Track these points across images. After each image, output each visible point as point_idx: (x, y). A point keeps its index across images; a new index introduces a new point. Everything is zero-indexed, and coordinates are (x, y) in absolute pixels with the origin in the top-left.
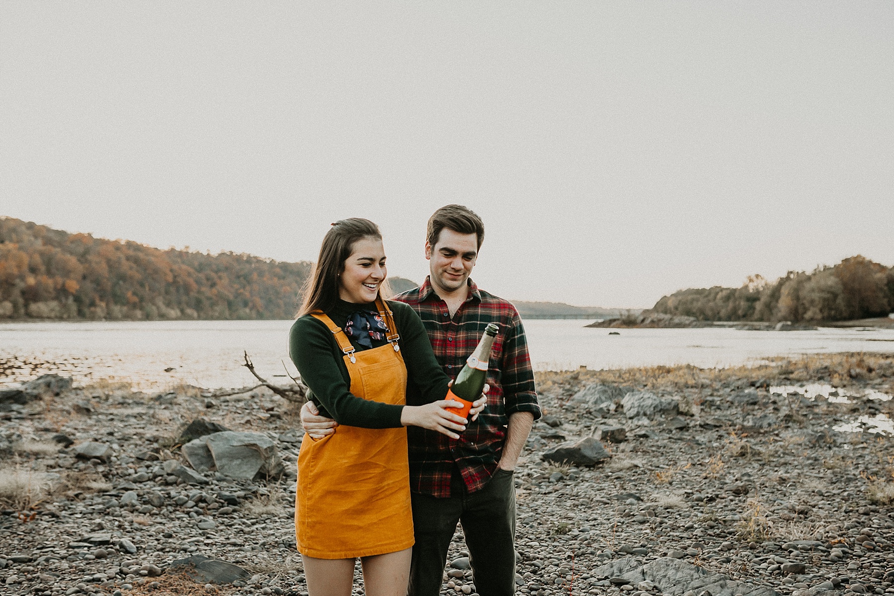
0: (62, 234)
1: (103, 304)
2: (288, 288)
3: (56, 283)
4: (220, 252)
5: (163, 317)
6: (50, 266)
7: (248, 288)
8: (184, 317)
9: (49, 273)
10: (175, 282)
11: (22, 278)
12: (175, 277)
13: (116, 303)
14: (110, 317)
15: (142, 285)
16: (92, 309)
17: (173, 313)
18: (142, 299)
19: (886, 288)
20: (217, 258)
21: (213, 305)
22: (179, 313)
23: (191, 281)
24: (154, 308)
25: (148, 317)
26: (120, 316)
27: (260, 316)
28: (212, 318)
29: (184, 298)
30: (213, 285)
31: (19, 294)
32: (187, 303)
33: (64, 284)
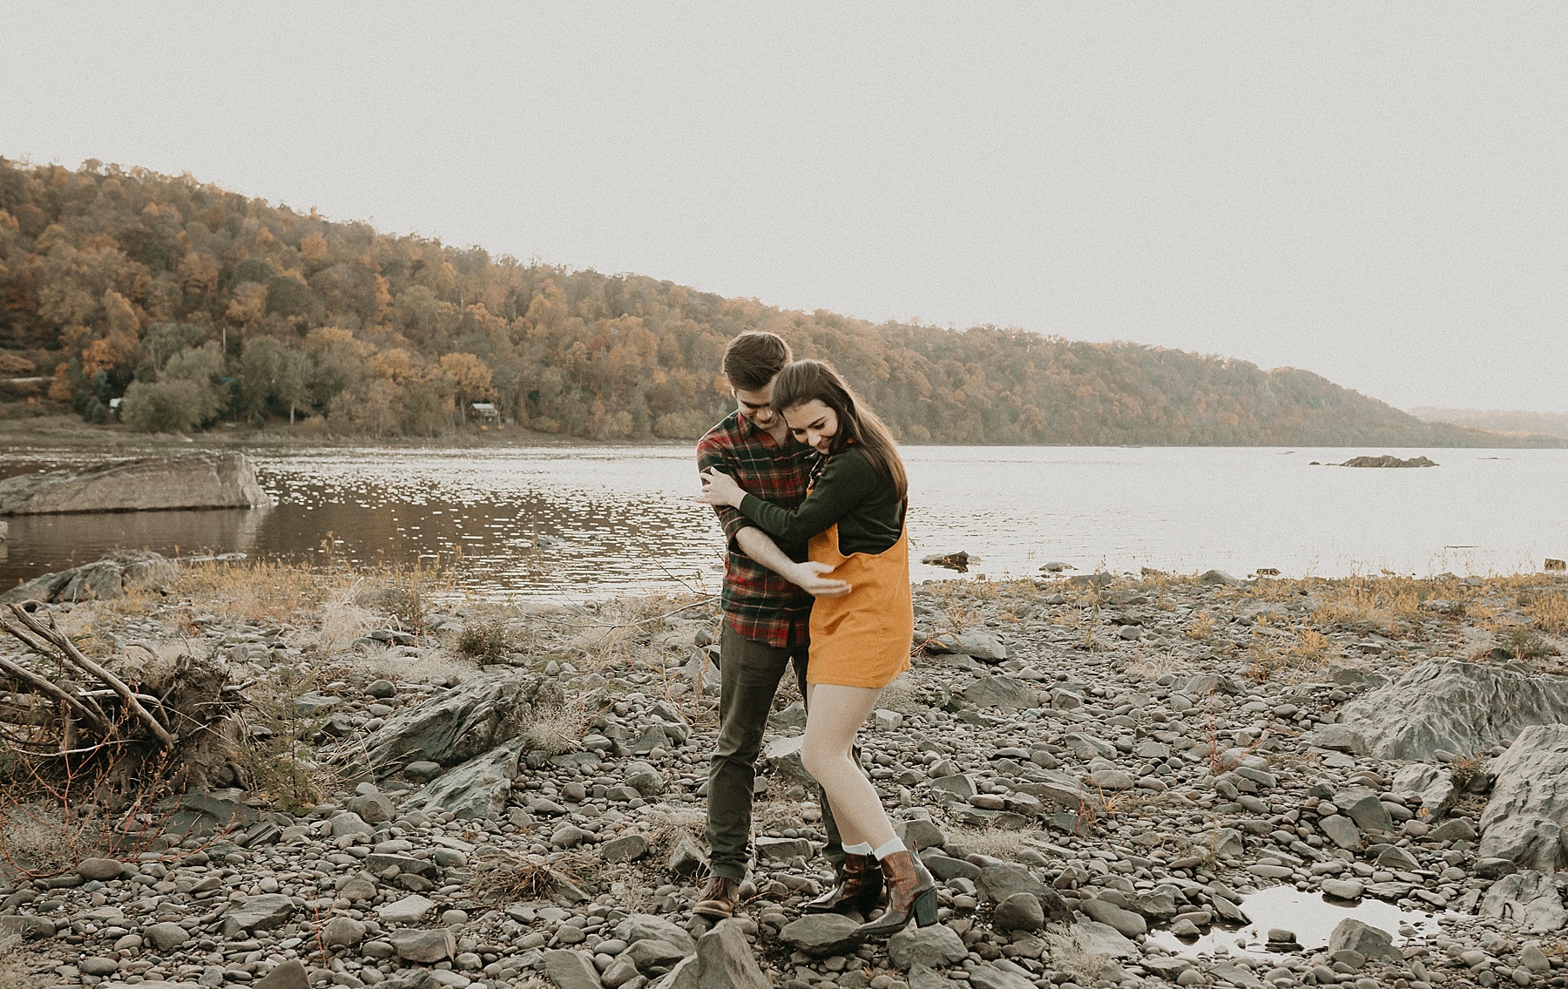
0: (710, 299)
3: (699, 381)
4: (971, 326)
6: (691, 352)
7: (1018, 389)
8: (909, 439)
9: (689, 364)
10: (894, 378)
11: (648, 373)
12: (894, 369)
20: (963, 337)
21: (958, 417)
23: (920, 377)
27: (1040, 439)
28: (955, 441)
29: (908, 407)
30: (958, 384)
31: (642, 398)
32: (913, 415)
33: (712, 383)
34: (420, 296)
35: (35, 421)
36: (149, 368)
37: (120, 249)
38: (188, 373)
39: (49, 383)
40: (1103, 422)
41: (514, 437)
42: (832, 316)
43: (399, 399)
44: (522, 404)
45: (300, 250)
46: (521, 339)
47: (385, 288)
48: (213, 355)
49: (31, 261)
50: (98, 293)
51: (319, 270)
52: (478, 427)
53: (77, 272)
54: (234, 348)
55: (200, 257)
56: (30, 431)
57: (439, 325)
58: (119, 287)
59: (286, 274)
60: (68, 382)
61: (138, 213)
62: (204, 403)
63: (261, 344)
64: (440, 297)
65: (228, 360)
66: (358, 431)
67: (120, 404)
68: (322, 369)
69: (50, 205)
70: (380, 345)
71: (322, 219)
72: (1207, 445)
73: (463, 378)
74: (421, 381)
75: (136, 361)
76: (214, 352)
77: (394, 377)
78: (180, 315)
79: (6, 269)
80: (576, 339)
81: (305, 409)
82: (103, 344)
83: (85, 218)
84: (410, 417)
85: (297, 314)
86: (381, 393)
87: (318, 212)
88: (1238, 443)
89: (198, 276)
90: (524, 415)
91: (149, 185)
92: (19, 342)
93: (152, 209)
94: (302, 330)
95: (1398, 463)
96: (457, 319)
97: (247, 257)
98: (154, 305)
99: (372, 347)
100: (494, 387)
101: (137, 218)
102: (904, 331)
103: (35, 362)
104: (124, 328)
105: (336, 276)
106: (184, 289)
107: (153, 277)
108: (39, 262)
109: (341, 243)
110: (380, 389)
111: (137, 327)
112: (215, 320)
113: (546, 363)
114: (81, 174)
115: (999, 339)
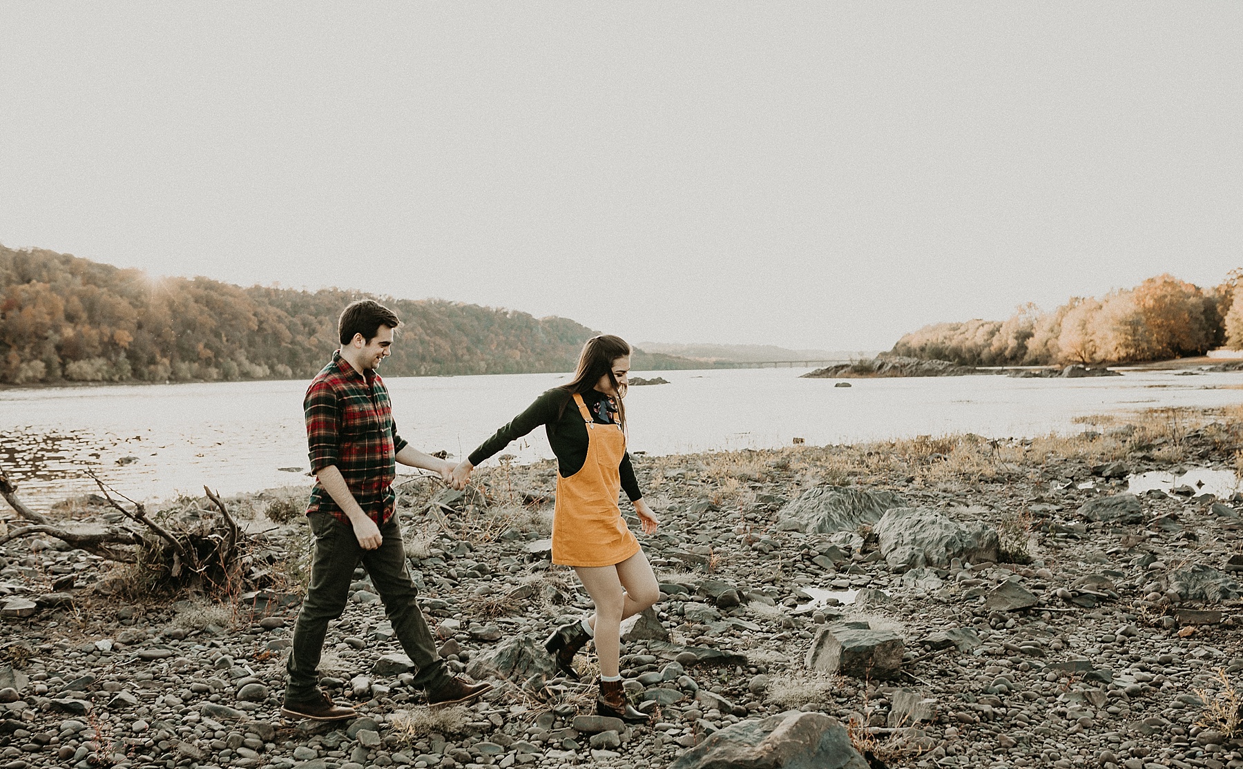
0: (107, 269)
1: (166, 361)
2: (412, 334)
3: (101, 334)
4: (319, 289)
5: (246, 376)
6: (93, 312)
8: (275, 375)
9: (92, 321)
10: (261, 329)
11: (57, 329)
12: (261, 323)
13: (183, 360)
14: (175, 378)
15: (217, 335)
16: (152, 367)
17: (260, 370)
18: (218, 353)
19: (1202, 317)
20: (315, 297)
21: (313, 358)
22: (268, 371)
23: (282, 327)
24: (234, 364)
25: (226, 377)
26: (189, 376)
29: (274, 351)
30: (312, 332)
31: (53, 350)
32: (278, 358)
33: (112, 336)
40: (423, 359)
42: (209, 282)
72: (499, 373)
88: (520, 371)
102: (268, 293)
115: (342, 298)
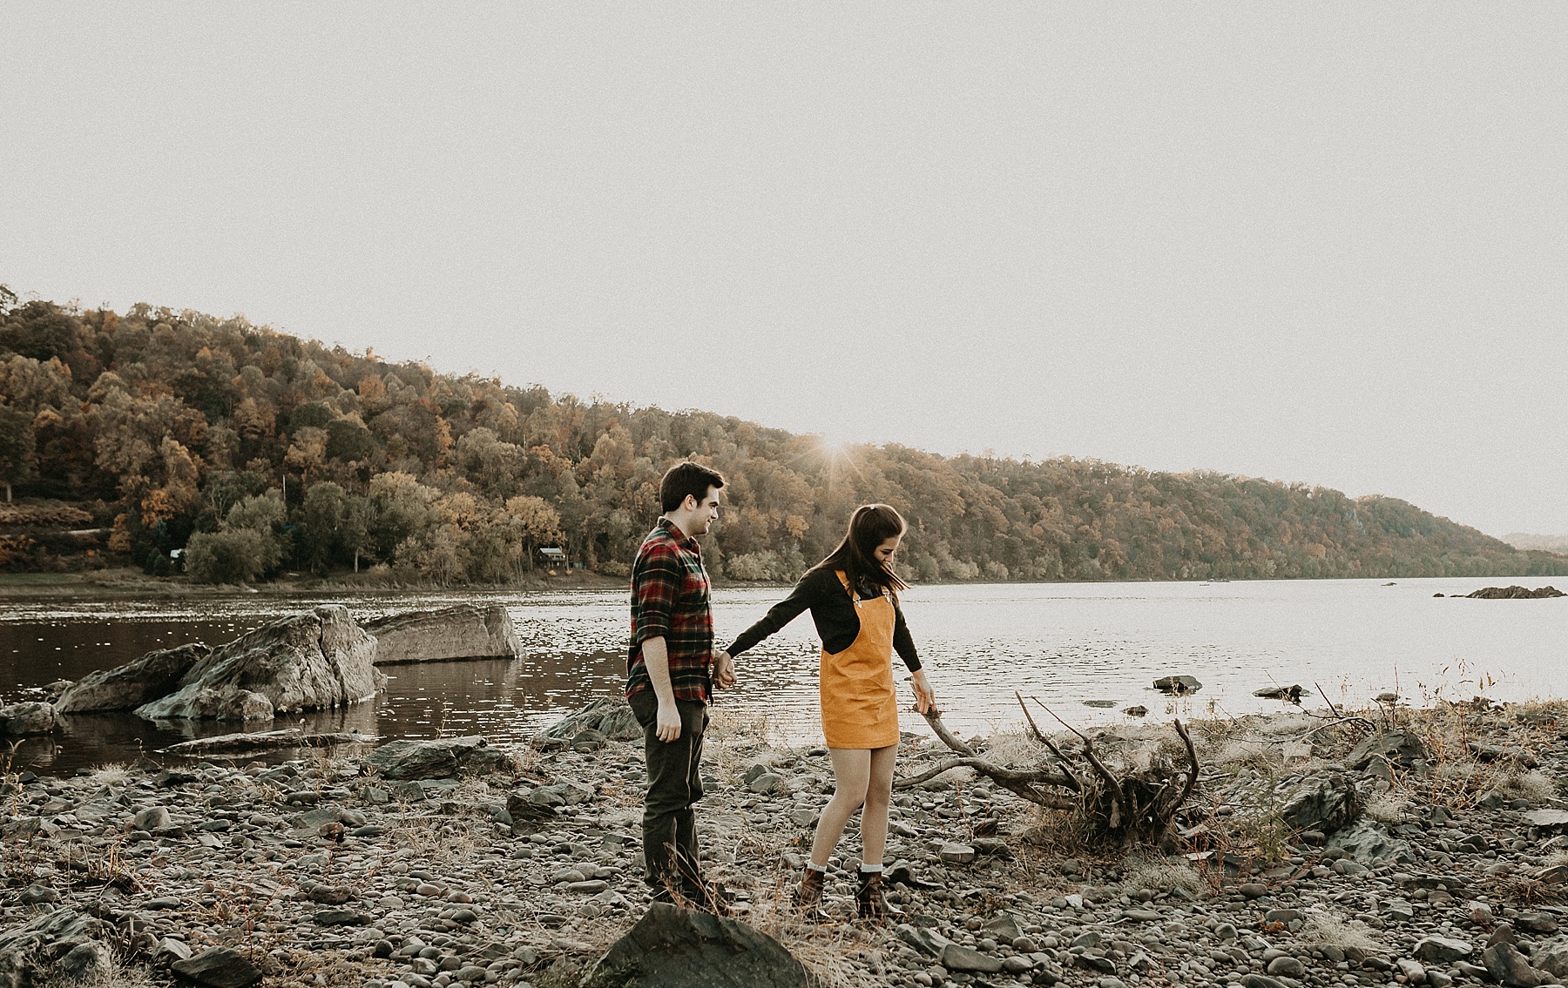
0: (779, 436)
3: (771, 521)
4: (1046, 459)
5: (949, 577)
6: (762, 491)
7: (1097, 522)
8: (986, 576)
9: (761, 504)
10: (968, 514)
12: (969, 505)
17: (966, 569)
18: (913, 546)
20: (1040, 470)
21: (1036, 553)
22: (977, 571)
23: (997, 512)
24: (934, 561)
25: (923, 578)
27: (1121, 574)
28: (1034, 579)
29: (985, 543)
30: (1036, 518)
31: (714, 540)
32: (990, 552)
33: (784, 522)
34: (483, 439)
35: (95, 573)
36: (210, 517)
37: (177, 396)
38: (250, 521)
39: (109, 535)
40: (1186, 555)
41: (583, 582)
42: (903, 451)
43: (467, 544)
44: (591, 548)
45: (357, 393)
46: (587, 481)
47: (446, 430)
48: (275, 501)
49: (86, 410)
50: (156, 441)
51: (378, 414)
52: (546, 572)
53: (133, 421)
54: (294, 496)
55: (258, 404)
56: (91, 584)
57: (503, 468)
58: (176, 435)
59: (344, 418)
60: (127, 533)
61: (192, 357)
62: (267, 553)
63: (323, 491)
64: (502, 439)
65: (290, 509)
66: (424, 578)
67: (181, 555)
68: (386, 515)
69: (101, 351)
70: (445, 490)
71: (379, 360)
72: (1294, 577)
73: (530, 522)
74: (488, 526)
75: (195, 510)
76: (277, 500)
77: (460, 522)
78: (238, 462)
79: (60, 419)
80: (644, 480)
81: (370, 556)
82: (163, 493)
83: (139, 365)
84: (476, 563)
85: (358, 460)
86: (446, 541)
87: (373, 354)
88: (1325, 575)
89: (254, 421)
90: (593, 559)
91: (202, 329)
92: (75, 493)
93: (205, 353)
94: (364, 475)
95: (1526, 594)
96: (522, 461)
97: (304, 402)
98: (212, 452)
99: (436, 492)
100: (561, 531)
101: (190, 363)
102: (978, 465)
103: (93, 513)
104: (182, 477)
105: (396, 419)
106: (240, 435)
107: (210, 424)
108: (94, 409)
109: (399, 385)
110: (445, 534)
111: (196, 475)
112: (273, 467)
113: (613, 504)
114: (131, 319)
115: (1076, 471)
